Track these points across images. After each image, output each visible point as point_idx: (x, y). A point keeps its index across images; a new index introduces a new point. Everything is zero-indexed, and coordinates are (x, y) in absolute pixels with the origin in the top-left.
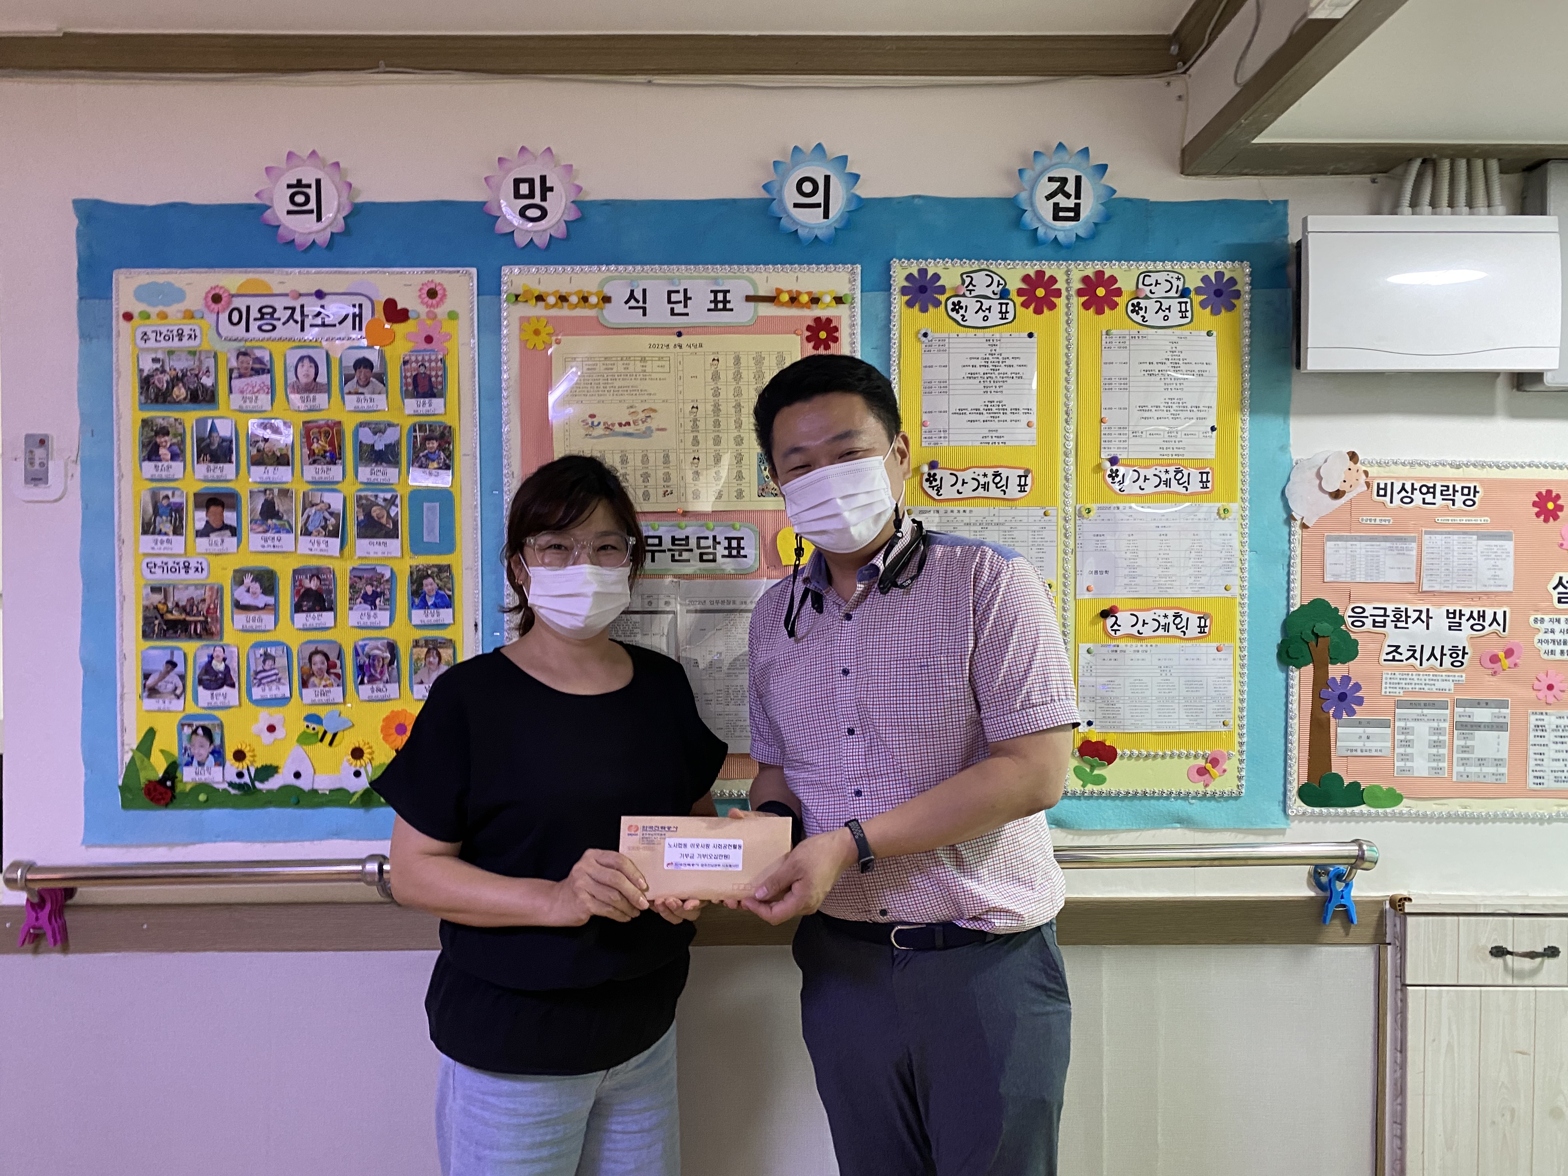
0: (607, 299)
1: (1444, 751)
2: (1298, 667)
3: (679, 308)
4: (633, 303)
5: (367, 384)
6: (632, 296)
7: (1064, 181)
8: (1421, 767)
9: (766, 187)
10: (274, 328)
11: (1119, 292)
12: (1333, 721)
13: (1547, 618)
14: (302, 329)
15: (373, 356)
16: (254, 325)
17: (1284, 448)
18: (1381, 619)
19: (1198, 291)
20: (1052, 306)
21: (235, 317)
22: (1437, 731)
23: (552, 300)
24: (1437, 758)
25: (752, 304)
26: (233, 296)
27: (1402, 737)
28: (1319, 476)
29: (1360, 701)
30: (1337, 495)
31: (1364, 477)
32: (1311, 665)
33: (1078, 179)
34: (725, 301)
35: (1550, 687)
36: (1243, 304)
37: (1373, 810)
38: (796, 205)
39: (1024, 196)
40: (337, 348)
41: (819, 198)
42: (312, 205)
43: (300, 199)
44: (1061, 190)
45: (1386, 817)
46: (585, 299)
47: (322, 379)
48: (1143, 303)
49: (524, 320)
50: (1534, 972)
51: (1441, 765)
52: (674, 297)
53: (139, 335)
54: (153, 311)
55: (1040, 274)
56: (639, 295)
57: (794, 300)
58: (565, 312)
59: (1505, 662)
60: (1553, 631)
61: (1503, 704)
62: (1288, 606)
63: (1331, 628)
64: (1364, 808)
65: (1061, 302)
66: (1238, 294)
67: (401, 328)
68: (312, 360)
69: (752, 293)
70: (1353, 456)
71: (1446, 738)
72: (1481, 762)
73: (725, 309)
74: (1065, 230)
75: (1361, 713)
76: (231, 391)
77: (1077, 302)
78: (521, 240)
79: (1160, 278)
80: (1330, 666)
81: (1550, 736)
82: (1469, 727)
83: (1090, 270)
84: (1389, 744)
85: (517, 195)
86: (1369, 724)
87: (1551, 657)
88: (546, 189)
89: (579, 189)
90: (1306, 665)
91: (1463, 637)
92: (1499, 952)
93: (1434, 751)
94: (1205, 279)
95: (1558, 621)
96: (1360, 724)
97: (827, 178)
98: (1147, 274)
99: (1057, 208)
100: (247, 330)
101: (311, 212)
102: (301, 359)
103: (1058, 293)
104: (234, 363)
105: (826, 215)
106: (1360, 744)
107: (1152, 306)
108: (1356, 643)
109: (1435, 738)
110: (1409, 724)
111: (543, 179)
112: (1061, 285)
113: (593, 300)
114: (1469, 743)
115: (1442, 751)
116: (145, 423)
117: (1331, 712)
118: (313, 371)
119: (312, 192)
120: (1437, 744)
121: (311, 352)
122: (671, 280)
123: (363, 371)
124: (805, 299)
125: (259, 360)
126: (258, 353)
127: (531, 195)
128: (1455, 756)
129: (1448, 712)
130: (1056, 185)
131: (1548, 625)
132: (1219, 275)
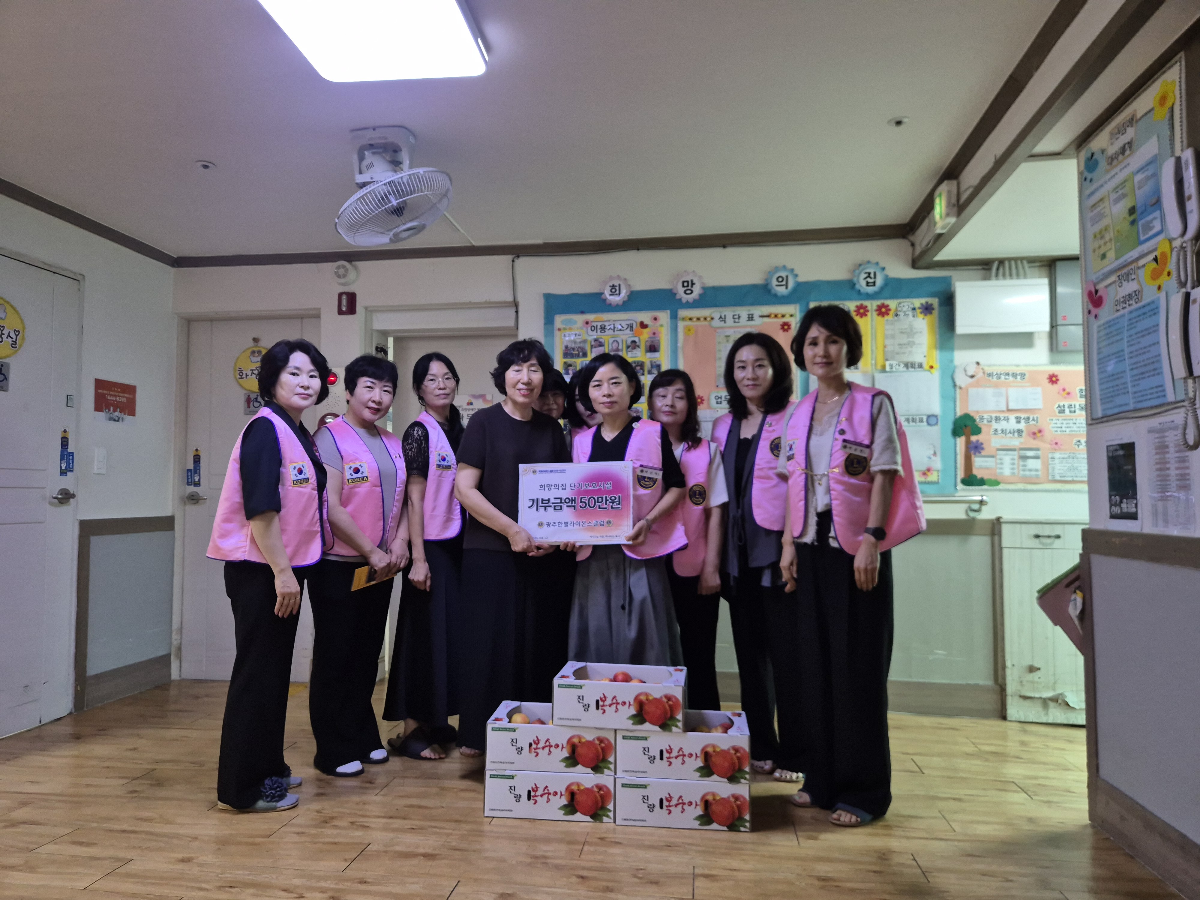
0: (712, 319)
1: (1016, 466)
2: (960, 437)
3: (737, 320)
4: (721, 319)
5: (634, 348)
6: (721, 317)
7: (869, 274)
8: (1007, 471)
9: (766, 280)
10: (605, 332)
11: (890, 310)
12: (973, 456)
13: (1054, 419)
14: (614, 331)
15: (636, 339)
16: (599, 331)
17: (952, 361)
18: (990, 420)
19: (919, 308)
20: (866, 315)
21: (593, 328)
22: (1013, 459)
23: (695, 320)
24: (1013, 469)
25: (761, 319)
26: (592, 322)
27: (1000, 461)
28: (965, 371)
29: (983, 449)
30: (972, 377)
31: (982, 371)
32: (964, 437)
33: (875, 273)
34: (752, 318)
35: (1056, 444)
36: (936, 312)
37: (989, 487)
38: (777, 285)
39: (855, 279)
40: (624, 338)
41: (784, 283)
42: (617, 292)
43: (613, 290)
44: (869, 276)
45: (995, 490)
46: (705, 319)
47: (620, 347)
48: (899, 313)
49: (685, 327)
50: (1051, 544)
51: (1015, 471)
52: (735, 317)
53: (563, 335)
54: (568, 327)
55: (862, 305)
56: (723, 317)
57: (776, 316)
58: (698, 323)
59: (1039, 435)
60: (1056, 423)
61: (1038, 449)
62: (955, 415)
63: (971, 423)
64: (985, 487)
65: (869, 314)
66: (933, 309)
67: (645, 331)
68: (617, 341)
69: (761, 314)
70: (978, 363)
71: (1016, 462)
72: (1030, 470)
73: (752, 320)
74: (871, 290)
75: (983, 453)
76: (591, 352)
77: (875, 313)
78: (684, 301)
79: (905, 304)
80: (971, 436)
81: (1057, 461)
82: (1024, 458)
83: (879, 302)
84: (995, 464)
85: (683, 286)
86: (987, 457)
87: (1056, 433)
88: (693, 284)
89: (703, 283)
90: (962, 436)
91: (1022, 426)
92: (1037, 536)
93: (1012, 466)
94: (922, 304)
95: (1058, 420)
96: (983, 457)
97: (787, 277)
98: (900, 303)
99: (868, 283)
100: (597, 332)
101: (616, 294)
102: (614, 341)
103: (868, 311)
104: (593, 343)
105: (787, 288)
106: (983, 464)
107: (902, 314)
108: (981, 428)
109: (1012, 462)
110: (1002, 457)
111: (692, 281)
112: (869, 308)
113: (708, 319)
114: (1025, 463)
115: (1014, 466)
116: (565, 363)
117: (972, 453)
118: (617, 345)
119: (617, 288)
120: (1013, 464)
121: (617, 339)
122: (734, 311)
123: (633, 344)
124: (780, 316)
125: (600, 342)
126: (601, 340)
127: (688, 286)
128: (1020, 468)
129: (1017, 452)
130: (866, 275)
131: (1055, 422)
132: (927, 303)
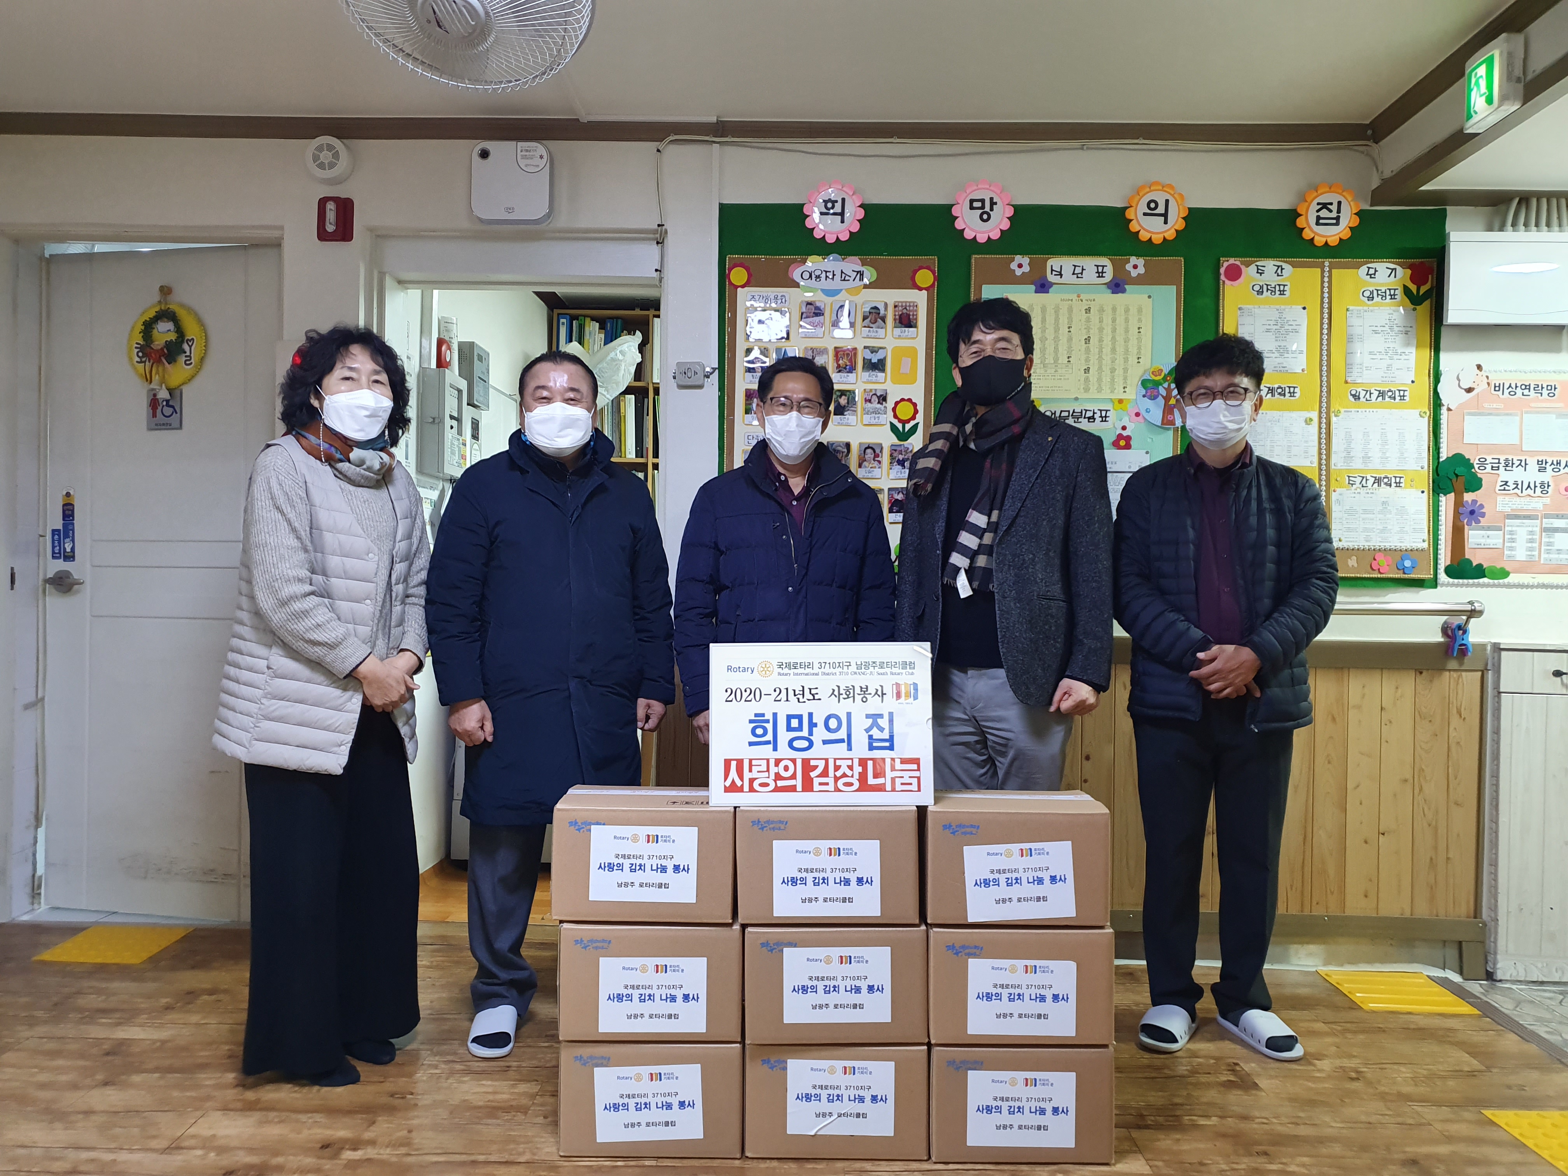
1: (1536, 545)
2: (1445, 495)
8: (1521, 554)
12: (1466, 527)
18: (1497, 465)
22: (1531, 533)
24: (1531, 549)
27: (1510, 536)
28: (1458, 379)
29: (1483, 515)
30: (1469, 390)
31: (1485, 380)
32: (1453, 494)
37: (1491, 581)
45: (1499, 586)
51: (1533, 553)
62: (1438, 457)
63: (1466, 470)
64: (1485, 580)
70: (1479, 367)
71: (1537, 537)
72: (1559, 552)
75: (1484, 522)
80: (1465, 494)
82: (1551, 530)
84: (1501, 541)
86: (1489, 528)
90: (1450, 493)
91: (1547, 476)
93: (1530, 545)
96: (1483, 528)
106: (1482, 541)
108: (1481, 479)
109: (1530, 537)
110: (1514, 529)
114: (1551, 540)
115: (1534, 545)
117: (1465, 521)
120: (1531, 541)
128: (1543, 548)
129: (1538, 522)
